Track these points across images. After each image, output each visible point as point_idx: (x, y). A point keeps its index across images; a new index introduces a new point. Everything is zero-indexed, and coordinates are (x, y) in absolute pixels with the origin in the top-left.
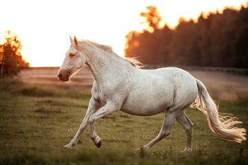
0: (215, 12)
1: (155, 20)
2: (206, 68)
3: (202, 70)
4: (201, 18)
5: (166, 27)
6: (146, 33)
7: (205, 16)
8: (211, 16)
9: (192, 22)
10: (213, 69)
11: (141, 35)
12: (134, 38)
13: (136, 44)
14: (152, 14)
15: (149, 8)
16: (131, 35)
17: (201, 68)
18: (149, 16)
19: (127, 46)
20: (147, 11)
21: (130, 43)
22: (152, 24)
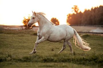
0: (97, 7)
1: (77, 10)
2: (94, 25)
3: (93, 26)
4: (92, 9)
5: (80, 12)
6: (74, 14)
7: (93, 8)
8: (95, 8)
9: (89, 10)
10: (97, 25)
11: (72, 15)
12: (70, 16)
13: (71, 18)
14: (76, 8)
15: (75, 6)
16: (69, 15)
17: (93, 25)
18: (75, 9)
19: (67, 19)
20: (74, 7)
21: (68, 18)
22: (76, 11)
